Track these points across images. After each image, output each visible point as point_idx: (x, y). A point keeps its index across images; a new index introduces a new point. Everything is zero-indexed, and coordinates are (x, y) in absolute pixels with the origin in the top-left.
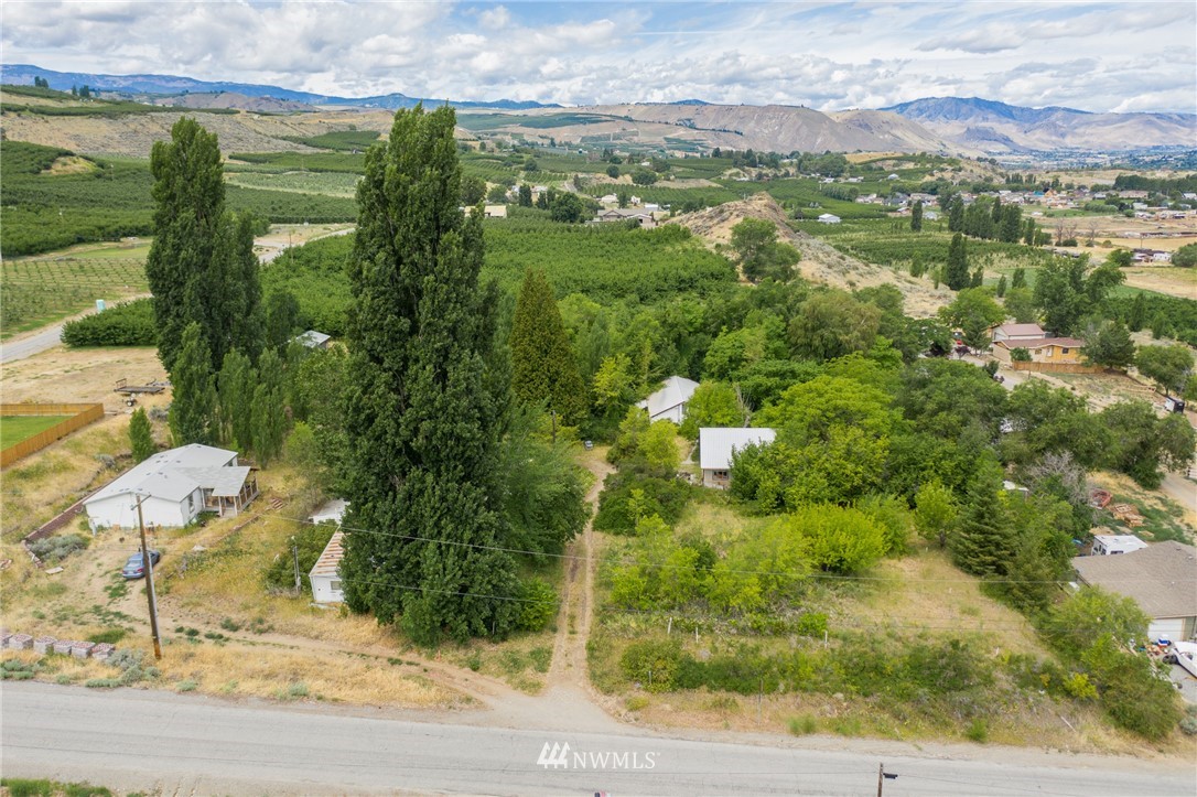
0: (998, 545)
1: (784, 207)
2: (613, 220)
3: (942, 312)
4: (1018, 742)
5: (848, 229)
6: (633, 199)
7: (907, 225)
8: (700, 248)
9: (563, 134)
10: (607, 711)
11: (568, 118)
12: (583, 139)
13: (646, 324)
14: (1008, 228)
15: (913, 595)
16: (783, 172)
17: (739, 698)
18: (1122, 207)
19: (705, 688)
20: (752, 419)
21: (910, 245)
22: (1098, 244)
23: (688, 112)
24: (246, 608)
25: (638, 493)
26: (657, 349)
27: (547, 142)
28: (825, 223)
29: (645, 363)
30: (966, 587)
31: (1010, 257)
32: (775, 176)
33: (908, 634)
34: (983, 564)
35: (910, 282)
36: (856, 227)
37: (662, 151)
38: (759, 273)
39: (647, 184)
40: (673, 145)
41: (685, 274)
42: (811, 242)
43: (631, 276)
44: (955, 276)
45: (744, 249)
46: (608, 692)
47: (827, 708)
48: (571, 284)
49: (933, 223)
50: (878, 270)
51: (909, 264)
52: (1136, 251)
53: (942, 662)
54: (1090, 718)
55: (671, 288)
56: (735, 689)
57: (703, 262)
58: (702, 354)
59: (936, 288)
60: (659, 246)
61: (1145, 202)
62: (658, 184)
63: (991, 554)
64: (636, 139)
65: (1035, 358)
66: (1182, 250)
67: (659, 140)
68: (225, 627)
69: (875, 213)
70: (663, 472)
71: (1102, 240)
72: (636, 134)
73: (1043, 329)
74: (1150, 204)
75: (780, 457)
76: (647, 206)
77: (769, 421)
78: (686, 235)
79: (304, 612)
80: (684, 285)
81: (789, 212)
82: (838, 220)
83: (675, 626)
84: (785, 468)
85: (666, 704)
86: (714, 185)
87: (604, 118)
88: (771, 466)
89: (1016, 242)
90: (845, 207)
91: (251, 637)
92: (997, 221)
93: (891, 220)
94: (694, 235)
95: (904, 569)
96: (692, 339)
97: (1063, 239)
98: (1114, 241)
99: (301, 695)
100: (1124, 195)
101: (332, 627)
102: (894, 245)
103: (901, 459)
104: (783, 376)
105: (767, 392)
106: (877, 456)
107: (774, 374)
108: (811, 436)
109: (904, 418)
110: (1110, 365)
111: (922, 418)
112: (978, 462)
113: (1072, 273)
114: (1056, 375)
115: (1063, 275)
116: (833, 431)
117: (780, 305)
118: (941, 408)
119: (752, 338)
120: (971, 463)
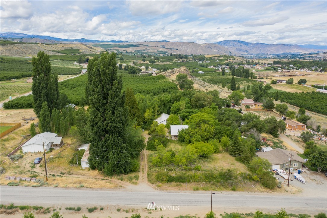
0: (239, 150)
1: (189, 69)
2: (145, 73)
3: (229, 97)
4: (243, 191)
5: (206, 75)
6: (149, 67)
7: (221, 74)
8: (168, 81)
9: (130, 50)
10: (153, 187)
11: (131, 45)
12: (135, 51)
13: (156, 101)
14: (246, 74)
15: (220, 161)
16: (189, 60)
17: (182, 184)
18: (275, 69)
19: (174, 182)
20: (183, 123)
21: (222, 79)
22: (269, 78)
23: (163, 44)
24: (65, 169)
25: (157, 141)
26: (159, 107)
27: (125, 52)
28: (200, 74)
29: (156, 110)
30: (232, 159)
31: (247, 82)
32: (187, 61)
33: (219, 169)
34: (236, 154)
35: (221, 89)
36: (208, 74)
37: (157, 54)
38: (183, 87)
39: (153, 63)
40: (159, 52)
41: (165, 88)
42: (196, 79)
43: (151, 89)
44: (233, 87)
45: (179, 81)
47: (201, 185)
49: (227, 73)
50: (213, 86)
51: (221, 84)
52: (278, 80)
53: (226, 174)
54: (258, 185)
55: (162, 91)
56: (181, 182)
57: (169, 85)
58: (170, 108)
59: (228, 90)
60: (157, 80)
61: (281, 68)
62: (156, 63)
63: (238, 152)
64: (149, 51)
65: (251, 107)
66: (289, 80)
67: (156, 51)
68: (61, 174)
69: (213, 71)
70: (162, 136)
71: (270, 78)
72: (149, 50)
73: (253, 100)
74: (282, 68)
75: (190, 132)
76: (153, 69)
77: (187, 123)
78: (164, 77)
79: (80, 170)
80: (165, 91)
81: (191, 71)
82: (203, 73)
83: (167, 169)
84: (191, 134)
85: (166, 185)
86: (171, 63)
87: (141, 45)
88: (187, 134)
89: (248, 78)
90: (205, 69)
91: (68, 176)
92: (243, 73)
93: (217, 72)
94: (166, 77)
95: (219, 156)
96: (167, 104)
97: (260, 77)
98: (273, 78)
99: (83, 187)
100: (275, 66)
101: (87, 173)
102: (218, 79)
103: (218, 131)
104: (190, 112)
105: (186, 116)
106: (212, 131)
107: (188, 112)
108: (197, 127)
109: (218, 122)
110: (269, 109)
111: (223, 122)
112: (235, 131)
113: (260, 87)
114: (256, 112)
115: (258, 87)
116: (202, 125)
117: (189, 96)
118: (227, 119)
119: (182, 104)
120: (234, 132)
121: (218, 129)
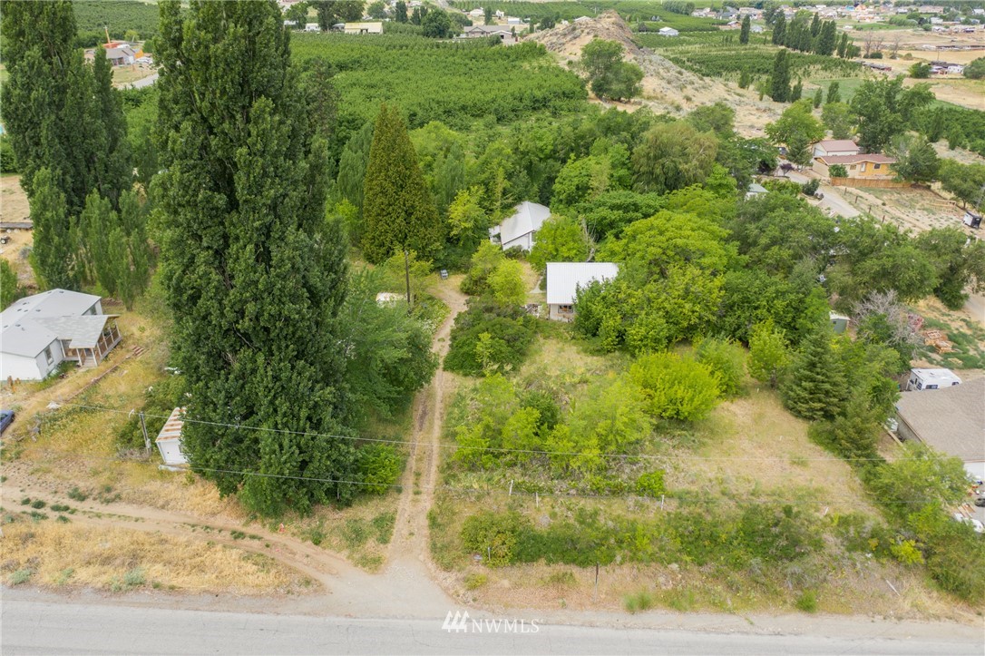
0: (827, 393)
1: (630, 20)
2: (477, 36)
3: (770, 129)
4: (846, 610)
5: (684, 41)
6: (498, 12)
7: (736, 38)
8: (554, 64)
10: (446, 590)
13: (499, 152)
14: (824, 41)
15: (746, 444)
17: (575, 570)
18: (921, 22)
19: (543, 561)
20: (597, 251)
21: (738, 57)
22: (900, 56)
24: (95, 472)
25: (485, 337)
26: (509, 176)
28: (665, 36)
29: (499, 190)
31: (825, 69)
33: (741, 491)
34: (812, 410)
35: (738, 95)
36: (692, 39)
38: (605, 91)
41: (538, 94)
42: (653, 57)
43: (490, 96)
44: (778, 89)
45: (592, 68)
46: (448, 568)
47: (662, 579)
48: (434, 105)
49: (758, 36)
50: (711, 83)
51: (737, 75)
52: (934, 63)
53: (776, 530)
54: (914, 582)
55: (527, 107)
56: (574, 561)
57: (556, 81)
58: (551, 180)
59: (761, 99)
60: (517, 63)
61: (941, 17)
63: (820, 401)
65: (851, 173)
66: (973, 64)
69: (708, 26)
70: (510, 311)
71: (904, 53)
73: (857, 145)
74: (944, 18)
75: (622, 296)
76: (510, 19)
77: (611, 256)
78: (541, 52)
79: (153, 476)
80: (538, 105)
81: (634, 25)
82: (676, 33)
83: (517, 487)
84: (626, 307)
85: (503, 580)
88: (612, 304)
89: (830, 54)
90: (683, 20)
91: (97, 507)
92: (814, 36)
93: (722, 33)
94: (549, 51)
95: (738, 412)
96: (542, 165)
97: (871, 52)
98: (914, 54)
99: (136, 584)
100: (922, 10)
101: (179, 494)
102: (725, 58)
103: (736, 297)
104: (626, 208)
105: (612, 225)
106: (714, 296)
107: (618, 207)
108: (651, 273)
109: (740, 254)
110: (917, 180)
111: (756, 252)
112: (808, 300)
113: (888, 94)
114: (867, 190)
115: (880, 96)
116: (672, 270)
117: (625, 134)
118: (774, 242)
119: (598, 167)
120: (801, 301)
121: (737, 290)
